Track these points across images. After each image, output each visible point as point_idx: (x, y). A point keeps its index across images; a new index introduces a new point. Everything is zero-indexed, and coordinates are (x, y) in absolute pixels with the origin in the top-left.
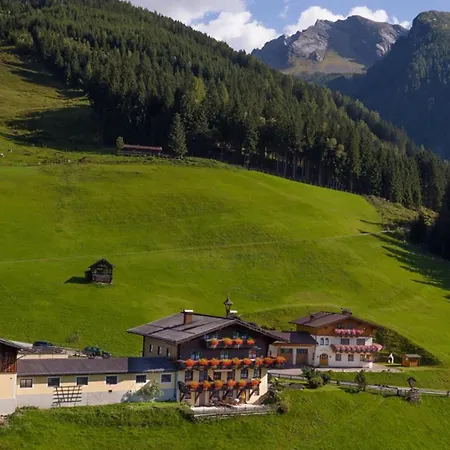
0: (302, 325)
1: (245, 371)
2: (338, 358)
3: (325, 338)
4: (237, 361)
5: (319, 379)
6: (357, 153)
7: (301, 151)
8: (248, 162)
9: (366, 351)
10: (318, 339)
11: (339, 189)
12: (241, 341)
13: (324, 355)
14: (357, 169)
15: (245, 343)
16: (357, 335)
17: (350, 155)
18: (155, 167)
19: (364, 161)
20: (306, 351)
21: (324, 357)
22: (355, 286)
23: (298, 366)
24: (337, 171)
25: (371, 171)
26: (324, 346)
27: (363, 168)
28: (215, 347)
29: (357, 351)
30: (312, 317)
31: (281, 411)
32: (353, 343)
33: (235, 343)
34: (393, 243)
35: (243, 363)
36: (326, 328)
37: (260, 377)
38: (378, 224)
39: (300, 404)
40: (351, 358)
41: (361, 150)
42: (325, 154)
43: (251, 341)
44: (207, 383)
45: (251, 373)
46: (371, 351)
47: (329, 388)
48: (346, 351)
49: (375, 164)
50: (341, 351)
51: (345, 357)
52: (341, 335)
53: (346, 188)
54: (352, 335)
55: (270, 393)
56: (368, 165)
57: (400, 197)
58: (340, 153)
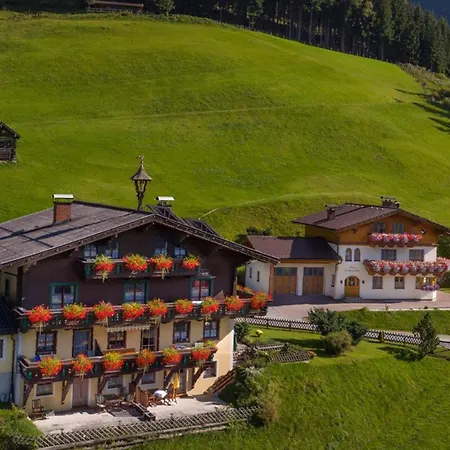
0: (315, 226)
1: (183, 326)
2: (377, 284)
3: (353, 248)
4: (159, 306)
5: (343, 336)
6: (388, 12)
7: (320, 9)
8: (253, 23)
9: (428, 271)
10: (342, 250)
11: (367, 56)
12: (169, 261)
13: (352, 279)
14: (389, 32)
15: (179, 265)
16: (412, 243)
17: (380, 15)
18: (128, 22)
19: (398, 23)
20: (320, 272)
21: (352, 282)
22: (397, 167)
23: (306, 298)
24: (364, 34)
25: (406, 35)
26: (353, 263)
27: (397, 32)
28: (105, 275)
29: (411, 272)
30: (331, 212)
31: (257, 421)
32: (403, 258)
33: (153, 266)
34: (443, 115)
35: (173, 312)
36: (355, 231)
37: (217, 338)
38: (418, 94)
39: (302, 399)
40: (400, 283)
41: (393, 9)
42: (349, 12)
43: (192, 262)
44: (85, 361)
45: (197, 330)
46: (436, 272)
47: (364, 352)
48: (392, 272)
49: (412, 27)
50: (383, 272)
51: (389, 282)
52: (381, 243)
53: (376, 55)
54: (401, 244)
55: (238, 374)
56: (402, 27)
57: (442, 66)
58: (368, 11)
